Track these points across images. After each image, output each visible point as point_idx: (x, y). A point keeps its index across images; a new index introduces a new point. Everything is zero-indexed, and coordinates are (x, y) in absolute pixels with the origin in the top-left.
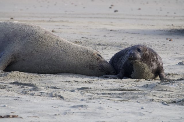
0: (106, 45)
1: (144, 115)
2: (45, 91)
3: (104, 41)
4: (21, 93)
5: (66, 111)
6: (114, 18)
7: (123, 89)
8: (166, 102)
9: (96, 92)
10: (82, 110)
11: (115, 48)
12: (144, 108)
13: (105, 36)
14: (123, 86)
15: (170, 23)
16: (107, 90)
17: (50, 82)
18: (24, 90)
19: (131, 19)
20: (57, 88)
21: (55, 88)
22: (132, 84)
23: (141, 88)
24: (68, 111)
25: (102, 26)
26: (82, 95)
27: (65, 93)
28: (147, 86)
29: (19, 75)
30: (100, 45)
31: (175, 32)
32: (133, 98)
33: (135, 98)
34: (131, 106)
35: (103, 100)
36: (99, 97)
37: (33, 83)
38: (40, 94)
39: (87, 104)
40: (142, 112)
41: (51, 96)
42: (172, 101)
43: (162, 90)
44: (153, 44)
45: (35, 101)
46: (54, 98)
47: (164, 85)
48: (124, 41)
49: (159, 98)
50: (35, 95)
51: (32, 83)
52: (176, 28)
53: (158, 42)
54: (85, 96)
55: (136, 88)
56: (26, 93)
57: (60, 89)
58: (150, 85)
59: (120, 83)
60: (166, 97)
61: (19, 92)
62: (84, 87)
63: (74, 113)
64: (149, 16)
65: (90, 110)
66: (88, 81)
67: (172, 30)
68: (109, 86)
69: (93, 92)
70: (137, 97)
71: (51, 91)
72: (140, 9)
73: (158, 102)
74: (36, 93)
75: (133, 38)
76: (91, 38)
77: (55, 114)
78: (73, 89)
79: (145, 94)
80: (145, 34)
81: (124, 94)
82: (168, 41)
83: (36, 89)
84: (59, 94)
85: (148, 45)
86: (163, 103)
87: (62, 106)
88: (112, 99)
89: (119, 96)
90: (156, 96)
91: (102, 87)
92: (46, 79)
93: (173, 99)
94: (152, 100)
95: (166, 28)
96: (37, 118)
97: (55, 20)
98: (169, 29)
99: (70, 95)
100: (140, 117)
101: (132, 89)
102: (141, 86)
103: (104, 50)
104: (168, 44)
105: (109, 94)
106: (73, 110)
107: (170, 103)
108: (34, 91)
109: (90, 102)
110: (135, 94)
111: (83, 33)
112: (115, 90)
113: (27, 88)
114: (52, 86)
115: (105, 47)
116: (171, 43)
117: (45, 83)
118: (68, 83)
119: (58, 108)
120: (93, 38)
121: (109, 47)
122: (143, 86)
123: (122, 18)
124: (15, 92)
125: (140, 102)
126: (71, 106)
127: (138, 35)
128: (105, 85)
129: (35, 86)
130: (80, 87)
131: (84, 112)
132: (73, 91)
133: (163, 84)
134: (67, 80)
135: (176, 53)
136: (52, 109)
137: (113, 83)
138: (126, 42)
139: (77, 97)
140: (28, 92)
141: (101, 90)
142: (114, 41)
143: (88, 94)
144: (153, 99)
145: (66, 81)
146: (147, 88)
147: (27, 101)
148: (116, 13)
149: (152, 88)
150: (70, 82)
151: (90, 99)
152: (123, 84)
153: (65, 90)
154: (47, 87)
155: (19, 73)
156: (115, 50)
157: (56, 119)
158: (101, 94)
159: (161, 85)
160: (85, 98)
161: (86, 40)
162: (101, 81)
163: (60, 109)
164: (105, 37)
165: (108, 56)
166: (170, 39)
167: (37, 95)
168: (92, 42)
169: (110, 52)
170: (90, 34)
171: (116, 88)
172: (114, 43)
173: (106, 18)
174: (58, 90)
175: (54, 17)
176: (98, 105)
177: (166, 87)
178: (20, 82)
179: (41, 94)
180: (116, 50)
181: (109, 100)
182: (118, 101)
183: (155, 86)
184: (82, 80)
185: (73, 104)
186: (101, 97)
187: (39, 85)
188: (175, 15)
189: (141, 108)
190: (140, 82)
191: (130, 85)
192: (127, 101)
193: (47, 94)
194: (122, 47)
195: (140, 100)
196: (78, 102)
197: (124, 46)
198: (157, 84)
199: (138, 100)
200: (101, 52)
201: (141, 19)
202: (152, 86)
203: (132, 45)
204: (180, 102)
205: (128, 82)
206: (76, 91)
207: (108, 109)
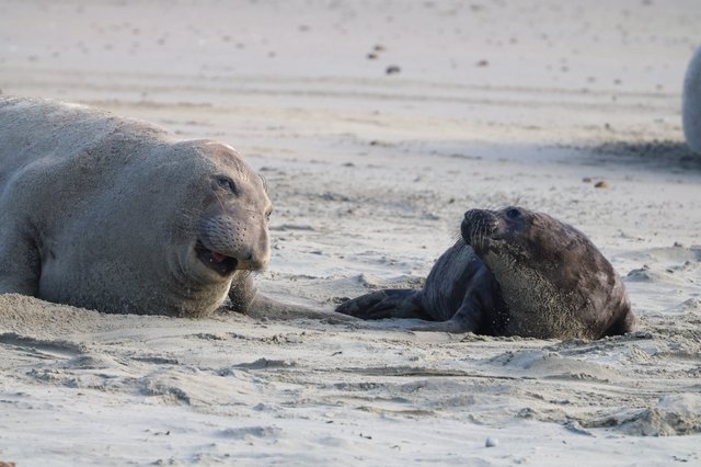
0: (354, 201)
2: (119, 372)
3: (344, 182)
4: (29, 378)
5: (200, 447)
6: (384, 97)
7: (417, 369)
8: (580, 423)
9: (311, 378)
10: (260, 445)
11: (387, 211)
12: (496, 441)
13: (349, 165)
14: (416, 359)
15: (598, 119)
16: (356, 370)
17: (140, 339)
18: (40, 365)
19: (450, 100)
20: (166, 362)
21: (157, 361)
22: (452, 351)
23: (485, 366)
24: (204, 451)
25: (340, 128)
26: (261, 390)
27: (196, 382)
28: (508, 359)
29: (20, 307)
30: (329, 197)
31: (616, 154)
32: (453, 403)
33: (462, 405)
34: (446, 434)
35: (339, 410)
36: (324, 398)
37: (76, 338)
38: (99, 382)
39: (279, 423)
40: (487, 459)
41: (144, 390)
42: (604, 419)
43: (565, 377)
44: (534, 197)
45: (82, 407)
46: (154, 399)
47: (575, 358)
48: (420, 187)
49: (552, 407)
50: (82, 387)
51: (69, 341)
52: (620, 138)
53: (554, 192)
54: (270, 395)
55: (467, 367)
56: (46, 378)
57: (177, 363)
58: (519, 357)
59: (406, 347)
60: (580, 402)
61: (18, 374)
62: (267, 358)
63: (227, 455)
64: (520, 89)
65: (288, 446)
66: (284, 334)
67: (606, 144)
68: (364, 358)
69: (303, 378)
70: (471, 401)
71: (143, 370)
72: (483, 63)
73: (549, 420)
74: (86, 376)
75: (457, 173)
76: (297, 172)
77: (156, 459)
78: (224, 366)
79: (501, 390)
80: (503, 160)
81: (419, 386)
82: (591, 186)
83: (84, 362)
84: (173, 385)
86: (568, 424)
87: (183, 431)
88: (375, 405)
89: (399, 395)
90: (541, 398)
91: (337, 361)
92: (122, 327)
93: (606, 410)
94: (527, 414)
95: (584, 136)
97: (158, 98)
98: (597, 143)
99: (215, 386)
101: (450, 368)
102: (484, 357)
103: (344, 219)
104: (589, 198)
105: (362, 386)
106: (224, 446)
107: (594, 425)
108: (75, 372)
109: (291, 417)
110: (462, 388)
111: (266, 150)
112: (385, 371)
113: (49, 357)
114: (146, 351)
115: (351, 205)
116: (600, 196)
117: (121, 340)
118: (206, 344)
119: (166, 438)
120: (305, 171)
121: (366, 209)
122: (491, 360)
123: (415, 98)
124: (7, 373)
125: (481, 420)
126: (216, 429)
127: (476, 162)
128: (347, 353)
129: (81, 353)
130: (252, 359)
131: (266, 456)
132: (224, 373)
133: (571, 353)
134: (205, 332)
135: (620, 233)
136: (146, 441)
137: (380, 345)
138: (430, 188)
139: (240, 398)
140: (56, 376)
141: (332, 371)
142: (383, 183)
143: (281, 386)
144: (529, 410)
145: (200, 336)
146: (508, 367)
147: (49, 407)
148: (394, 76)
149: (527, 367)
150: (215, 338)
151: (291, 404)
152: (415, 351)
153: (194, 371)
154: (129, 357)
155: (23, 301)
156: (386, 220)
158: (330, 387)
159: (561, 357)
160: (273, 402)
161: (279, 177)
162: (333, 338)
163: (176, 440)
164: (349, 169)
165: (361, 241)
166: (598, 181)
167: (89, 387)
168: (298, 186)
169: (370, 228)
170: (291, 157)
171: (390, 365)
172: (385, 190)
173: (354, 94)
174: (170, 369)
175: (157, 90)
176: (321, 429)
177: (580, 365)
178: (24, 336)
179: (105, 384)
180: (390, 219)
181: (362, 408)
182: (396, 413)
183: (539, 360)
184: (259, 332)
185: (225, 424)
186: (333, 396)
187: (95, 347)
188: (618, 87)
189: (484, 444)
190: (481, 343)
191: (443, 354)
192: (431, 413)
193: (126, 381)
194: (414, 209)
195: (480, 413)
196: (243, 416)
197: (420, 203)
198: (548, 352)
199: (473, 414)
200: (333, 225)
201: (488, 102)
202: (528, 360)
203: (452, 201)
204: (631, 424)
205: (435, 343)
206: (238, 373)
207: (357, 444)
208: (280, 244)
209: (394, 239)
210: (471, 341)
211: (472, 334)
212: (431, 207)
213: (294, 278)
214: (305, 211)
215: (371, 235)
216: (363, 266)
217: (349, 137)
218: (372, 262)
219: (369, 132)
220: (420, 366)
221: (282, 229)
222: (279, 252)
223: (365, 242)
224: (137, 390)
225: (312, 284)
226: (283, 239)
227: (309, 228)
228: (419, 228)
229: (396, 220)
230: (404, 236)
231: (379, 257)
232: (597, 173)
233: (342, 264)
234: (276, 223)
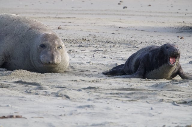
0: (115, 43)
1: (153, 116)
2: (51, 91)
3: (112, 38)
4: (25, 93)
5: (73, 111)
6: (123, 15)
7: (132, 89)
8: (177, 103)
9: (103, 92)
10: (89, 110)
11: (124, 46)
12: (154, 108)
13: (113, 33)
14: (132, 86)
15: (181, 20)
16: (115, 89)
17: (56, 81)
18: (29, 89)
19: (141, 15)
21: (61, 87)
22: (142, 84)
23: (150, 88)
25: (111, 23)
26: (89, 95)
27: (72, 93)
28: (157, 86)
29: (23, 73)
30: (108, 42)
31: (186, 29)
32: (142, 98)
33: (144, 98)
34: (140, 106)
35: (111, 100)
36: (107, 97)
37: (38, 82)
38: (45, 93)
39: (94, 104)
40: (151, 113)
41: (57, 95)
42: (183, 102)
43: (173, 90)
44: (164, 41)
45: (40, 100)
46: (60, 98)
47: (175, 85)
48: (133, 39)
49: (169, 98)
50: (40, 95)
51: (36, 82)
52: (187, 25)
53: (169, 40)
54: (92, 96)
55: (145, 88)
56: (30, 93)
57: (66, 88)
58: (160, 85)
59: (129, 83)
60: (177, 97)
61: (23, 92)
62: (91, 86)
63: (80, 113)
64: (160, 12)
65: (97, 110)
66: (96, 80)
67: (183, 27)
68: (118, 86)
69: (101, 92)
70: (147, 97)
71: (57, 90)
72: (150, 5)
73: (168, 102)
74: (41, 92)
75: (143, 35)
76: (99, 36)
77: (60, 114)
78: (79, 88)
79: (155, 94)
80: (155, 32)
82: (179, 38)
83: (41, 88)
84: (65, 94)
85: (158, 42)
86: (173, 103)
87: (68, 106)
88: (121, 99)
89: (127, 96)
90: (166, 96)
91: (110, 87)
92: (51, 78)
93: (184, 99)
94: (162, 100)
95: (177, 25)
96: (41, 119)
97: (61, 16)
98: (181, 27)
99: (77, 94)
100: (149, 118)
101: (141, 88)
102: (150, 85)
103: (112, 48)
104: (179, 42)
105: (117, 94)
106: (79, 110)
107: (181, 103)
108: (38, 91)
109: (98, 102)
110: (144, 94)
111: (90, 30)
112: (123, 89)
113: (31, 87)
114: (58, 85)
116: (182, 41)
117: (51, 82)
118: (74, 83)
119: (63, 109)
120: (101, 35)
121: (118, 45)
122: (152, 86)
123: (131, 15)
124: (19, 91)
125: (150, 102)
126: (77, 106)
127: (148, 32)
128: (113, 85)
129: (39, 85)
130: (87, 86)
131: (90, 113)
132: (79, 90)
133: (174, 84)
134: (74, 79)
135: (187, 51)
136: (58, 109)
137: (122, 82)
138: (135, 39)
139: (84, 97)
140: (33, 92)
141: (108, 90)
142: (123, 38)
143: (95, 94)
144: (163, 99)
145: (72, 80)
146: (157, 88)
147: (31, 100)
148: (125, 9)
149: (162, 88)
150: (76, 81)
151: (98, 99)
152: (131, 84)
153: (71, 90)
154: (53, 86)
155: (24, 72)
156: (123, 48)
157: (61, 119)
158: (108, 94)
159: (171, 85)
160: (92, 98)
161: (94, 37)
162: (109, 81)
163: (66, 109)
164: (113, 35)
165: (117, 54)
166: (181, 37)
167: (42, 95)
168: (99, 39)
169: (119, 51)
170: (97, 31)
171: (125, 88)
172: (123, 40)
173: (114, 14)
174: (64, 89)
175: (60, 14)
176: (106, 105)
177: (176, 87)
178: (24, 81)
179: (46, 94)
180: (124, 48)
181: (117, 100)
182: (126, 101)
183: (165, 86)
184: (89, 79)
185: (79, 104)
186: (109, 96)
187: (44, 84)
188: (187, 11)
189: (150, 109)
190: (149, 81)
191: (139, 85)
192: (136, 101)
193: (52, 93)
194: (131, 45)
195: (149, 100)
196: (84, 102)
197: (133, 44)
198: (168, 83)
199: (147, 101)
200: (109, 50)
201: (151, 16)
202: (162, 86)
203: (141, 43)
204: (191, 103)
205: (137, 82)
206: (83, 90)
207: (115, 109)
208: (94, 55)
209: (126, 53)
210: (147, 81)
211: (147, 79)
212: (136, 45)
213: (98, 64)
214: (101, 46)
215: (119, 52)
216: (117, 61)
217: (113, 26)
218: (119, 60)
219: (119, 24)
220: (133, 88)
221: (95, 51)
222: (94, 57)
223: (118, 54)
224: (55, 95)
225: (103, 66)
226: (95, 54)
227: (102, 51)
228: (132, 50)
229: (126, 48)
230: (128, 53)
231: (122, 58)
232: (181, 35)
233: (111, 60)
234: (93, 50)
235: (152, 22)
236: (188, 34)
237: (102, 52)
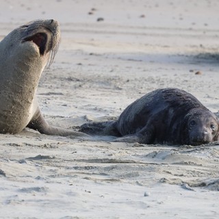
0: (82, 81)
1: (148, 206)
3: (77, 72)
5: (10, 197)
6: (96, 32)
7: (112, 160)
8: (189, 185)
9: (62, 164)
10: (38, 196)
11: (98, 86)
12: (149, 194)
13: (80, 64)
14: (112, 155)
15: (197, 42)
16: (83, 160)
22: (128, 152)
23: (143, 159)
24: (12, 198)
25: (75, 47)
26: (39, 170)
27: (9, 166)
28: (155, 155)
30: (70, 79)
31: (205, 58)
32: (129, 176)
33: (133, 176)
34: (125, 190)
35: (75, 179)
36: (68, 174)
39: (48, 185)
40: (145, 202)
42: (200, 183)
43: (181, 163)
44: (167, 79)
47: (186, 154)
48: (113, 74)
49: (176, 177)
52: (207, 51)
53: (176, 76)
54: (43, 172)
55: (135, 159)
58: (160, 154)
59: (106, 149)
60: (189, 175)
62: (42, 155)
63: (23, 201)
64: (160, 28)
65: (51, 196)
66: (50, 143)
67: (201, 54)
68: (87, 155)
69: (58, 164)
70: (137, 175)
72: (143, 16)
73: (174, 183)
75: (130, 67)
76: (56, 68)
78: (21, 158)
79: (151, 170)
80: (152, 62)
82: (193, 74)
85: (157, 80)
86: (183, 185)
87: (3, 189)
88: (92, 177)
89: (103, 172)
90: (170, 173)
91: (74, 156)
93: (201, 179)
94: (164, 181)
95: (190, 50)
98: (196, 54)
99: (17, 168)
100: (142, 211)
101: (127, 159)
102: (144, 154)
103: (77, 89)
104: (193, 79)
105: (86, 168)
106: (22, 196)
107: (195, 186)
109: (53, 182)
110: (133, 169)
112: (97, 161)
115: (81, 83)
116: (197, 78)
118: (14, 148)
120: (59, 67)
121: (88, 85)
122: (147, 156)
123: (111, 33)
125: (142, 184)
126: (17, 188)
127: (140, 63)
128: (79, 152)
130: (35, 155)
131: (41, 200)
132: (22, 162)
133: (184, 152)
134: (12, 142)
135: (207, 96)
137: (94, 148)
138: (118, 75)
139: (29, 174)
141: (71, 161)
142: (96, 73)
143: (48, 168)
145: (10, 144)
146: (155, 159)
148: (101, 22)
149: (163, 159)
150: (17, 145)
151: (53, 176)
152: (111, 151)
153: (8, 161)
156: (97, 90)
158: (71, 168)
159: (180, 154)
160: (44, 175)
162: (72, 145)
164: (80, 66)
165: (85, 100)
166: (197, 71)
168: (56, 74)
169: (90, 94)
171: (99, 158)
172: (97, 76)
173: (82, 31)
176: (66, 188)
177: (188, 158)
180: (99, 89)
181: (86, 178)
182: (102, 180)
183: (169, 156)
184: (38, 143)
185: (22, 186)
186: (73, 172)
188: (206, 27)
189: (143, 195)
190: (142, 148)
191: (124, 153)
192: (119, 180)
194: (110, 84)
195: (141, 180)
196: (31, 182)
197: (113, 82)
198: (173, 152)
199: (138, 181)
200: (72, 92)
201: (145, 34)
202: (164, 155)
203: (128, 81)
204: (213, 185)
205: (120, 148)
206: (28, 162)
207: (84, 195)
208: (48, 101)
209: (101, 99)
210: (137, 146)
211: (137, 143)
213: (54, 117)
214: (59, 86)
215: (90, 97)
216: (86, 112)
217: (81, 52)
218: (90, 110)
219: (89, 49)
221: (48, 94)
222: (47, 105)
223: (87, 100)
225: (63, 120)
226: (49, 99)
227: (61, 94)
228: (112, 94)
230: (105, 97)
231: (94, 107)
232: (196, 68)
233: (76, 110)
234: (46, 92)
235: (146, 45)
236: (209, 67)
237: (61, 96)
